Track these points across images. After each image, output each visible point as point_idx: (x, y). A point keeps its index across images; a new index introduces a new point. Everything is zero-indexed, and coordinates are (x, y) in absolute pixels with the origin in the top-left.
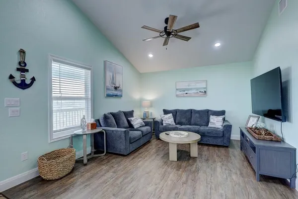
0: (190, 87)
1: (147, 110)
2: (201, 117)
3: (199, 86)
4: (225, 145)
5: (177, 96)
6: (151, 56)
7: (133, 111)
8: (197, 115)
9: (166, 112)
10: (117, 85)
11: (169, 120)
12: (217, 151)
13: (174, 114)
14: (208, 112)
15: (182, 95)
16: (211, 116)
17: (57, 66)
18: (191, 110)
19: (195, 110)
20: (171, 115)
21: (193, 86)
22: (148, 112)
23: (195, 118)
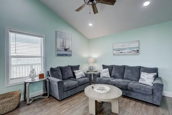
0: (124, 47)
1: (92, 65)
2: (132, 73)
3: (132, 46)
4: (155, 103)
5: (114, 54)
6: (91, 25)
7: (79, 66)
8: (129, 71)
9: (104, 67)
10: (67, 48)
11: (105, 74)
12: (143, 110)
13: (111, 69)
14: (140, 69)
15: (118, 54)
16: (142, 72)
17: (14, 35)
18: (125, 66)
19: (128, 66)
20: (108, 69)
21: (126, 46)
22: (93, 66)
23: (127, 73)
